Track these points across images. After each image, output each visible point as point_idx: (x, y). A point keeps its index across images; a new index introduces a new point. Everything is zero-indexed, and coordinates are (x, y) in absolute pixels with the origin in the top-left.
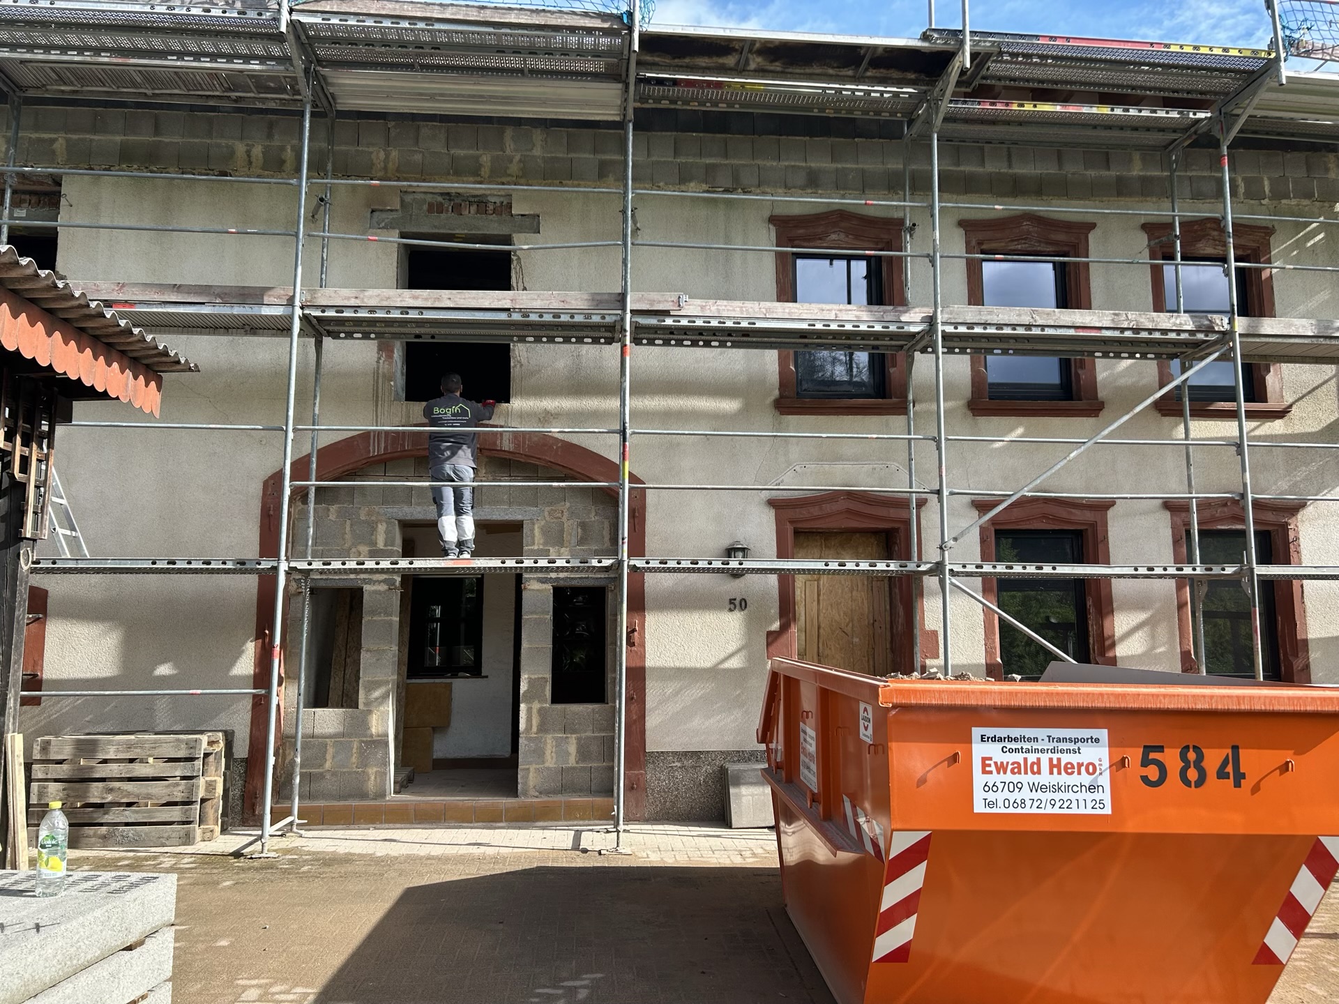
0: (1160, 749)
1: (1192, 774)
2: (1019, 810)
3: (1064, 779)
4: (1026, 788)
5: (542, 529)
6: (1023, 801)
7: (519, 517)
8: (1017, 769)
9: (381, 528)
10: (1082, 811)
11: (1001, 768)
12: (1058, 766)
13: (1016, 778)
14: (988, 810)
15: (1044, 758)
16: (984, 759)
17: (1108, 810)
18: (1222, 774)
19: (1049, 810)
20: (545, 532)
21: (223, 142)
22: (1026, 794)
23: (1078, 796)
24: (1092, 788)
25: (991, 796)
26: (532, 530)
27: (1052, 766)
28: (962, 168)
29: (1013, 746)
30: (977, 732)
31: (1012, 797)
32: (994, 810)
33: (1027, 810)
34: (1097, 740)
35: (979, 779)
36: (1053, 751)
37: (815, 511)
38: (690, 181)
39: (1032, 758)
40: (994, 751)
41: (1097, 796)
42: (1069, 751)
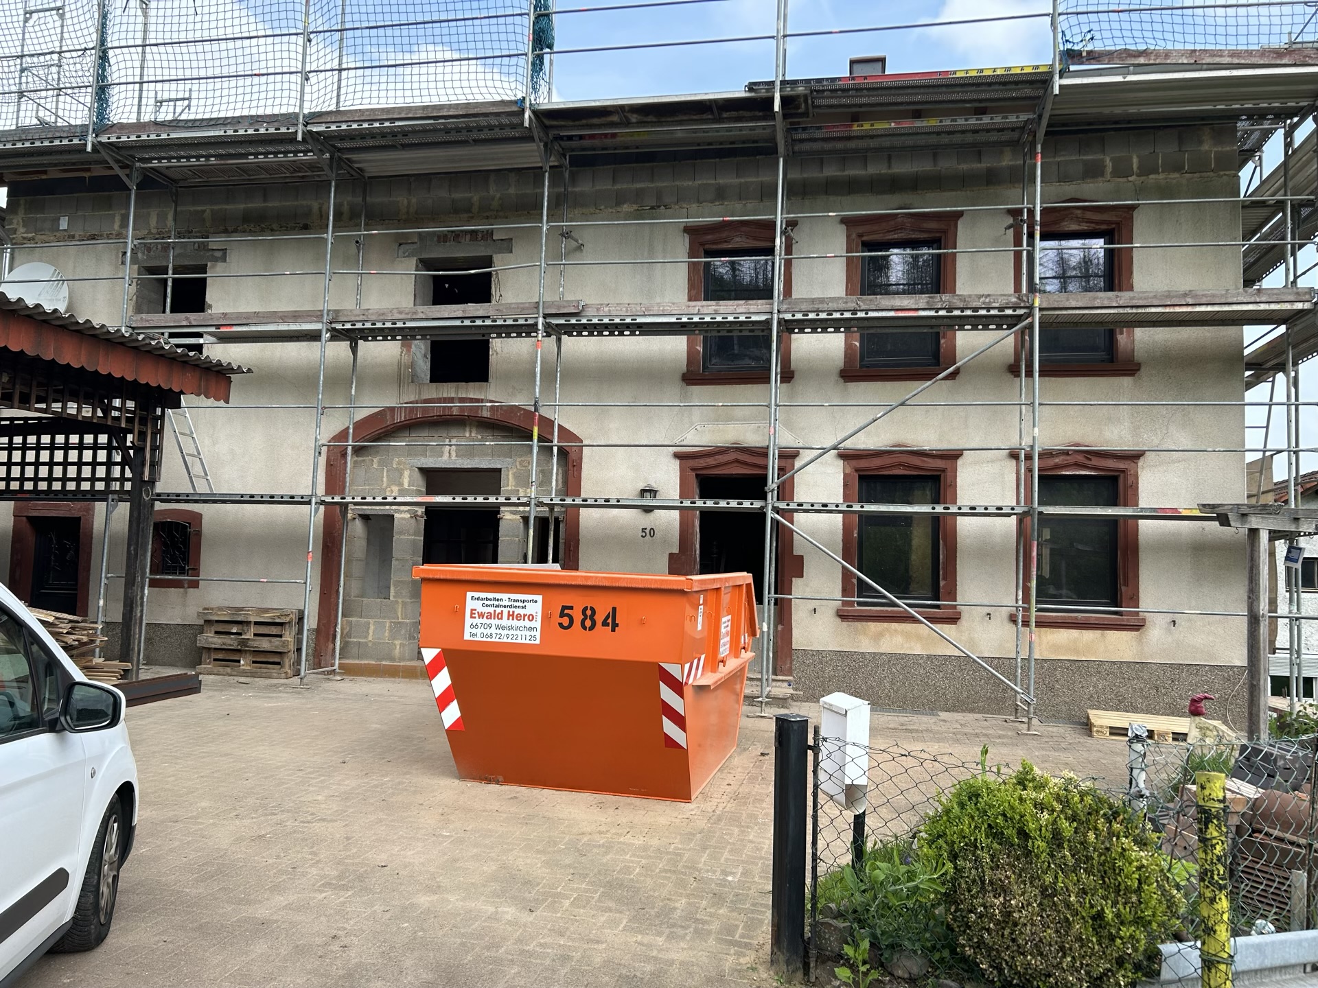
0: (571, 608)
1: (588, 623)
2: (489, 640)
3: (515, 623)
4: (494, 627)
5: (514, 474)
6: (491, 635)
7: (499, 466)
8: (490, 616)
9: (407, 473)
10: (523, 641)
11: (481, 615)
12: (513, 615)
13: (488, 621)
14: (472, 639)
15: (506, 611)
16: (472, 610)
17: (538, 642)
18: (605, 624)
19: (505, 640)
20: (516, 477)
21: (304, 203)
22: (493, 630)
23: (523, 633)
24: (530, 629)
25: (474, 631)
26: (508, 475)
27: (509, 615)
28: (846, 173)
29: (489, 603)
30: (469, 595)
31: (485, 632)
32: (475, 639)
33: (493, 640)
34: (536, 602)
35: (468, 621)
36: (511, 606)
37: (711, 461)
38: (624, 203)
39: (498, 610)
40: (478, 606)
41: (533, 633)
42: (519, 607)
